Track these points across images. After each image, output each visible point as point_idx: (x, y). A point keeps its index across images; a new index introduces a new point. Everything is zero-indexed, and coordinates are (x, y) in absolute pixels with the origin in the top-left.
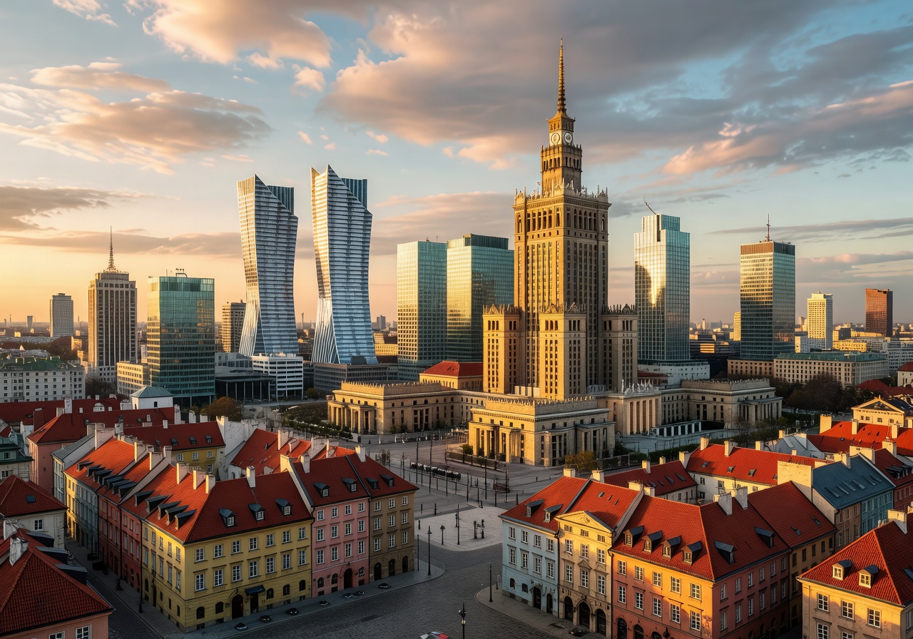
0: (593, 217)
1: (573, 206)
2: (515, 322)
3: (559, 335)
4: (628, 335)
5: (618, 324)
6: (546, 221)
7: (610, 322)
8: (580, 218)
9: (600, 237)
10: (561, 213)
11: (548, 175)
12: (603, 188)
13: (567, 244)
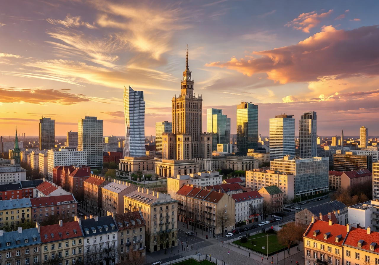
0: (196, 105)
1: (188, 101)
2: (172, 138)
3: (182, 143)
4: (209, 142)
5: (205, 138)
6: (180, 107)
7: (203, 138)
8: (191, 105)
9: (199, 111)
10: (184, 104)
11: (183, 90)
12: (200, 95)
13: (186, 113)
